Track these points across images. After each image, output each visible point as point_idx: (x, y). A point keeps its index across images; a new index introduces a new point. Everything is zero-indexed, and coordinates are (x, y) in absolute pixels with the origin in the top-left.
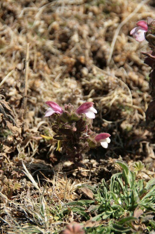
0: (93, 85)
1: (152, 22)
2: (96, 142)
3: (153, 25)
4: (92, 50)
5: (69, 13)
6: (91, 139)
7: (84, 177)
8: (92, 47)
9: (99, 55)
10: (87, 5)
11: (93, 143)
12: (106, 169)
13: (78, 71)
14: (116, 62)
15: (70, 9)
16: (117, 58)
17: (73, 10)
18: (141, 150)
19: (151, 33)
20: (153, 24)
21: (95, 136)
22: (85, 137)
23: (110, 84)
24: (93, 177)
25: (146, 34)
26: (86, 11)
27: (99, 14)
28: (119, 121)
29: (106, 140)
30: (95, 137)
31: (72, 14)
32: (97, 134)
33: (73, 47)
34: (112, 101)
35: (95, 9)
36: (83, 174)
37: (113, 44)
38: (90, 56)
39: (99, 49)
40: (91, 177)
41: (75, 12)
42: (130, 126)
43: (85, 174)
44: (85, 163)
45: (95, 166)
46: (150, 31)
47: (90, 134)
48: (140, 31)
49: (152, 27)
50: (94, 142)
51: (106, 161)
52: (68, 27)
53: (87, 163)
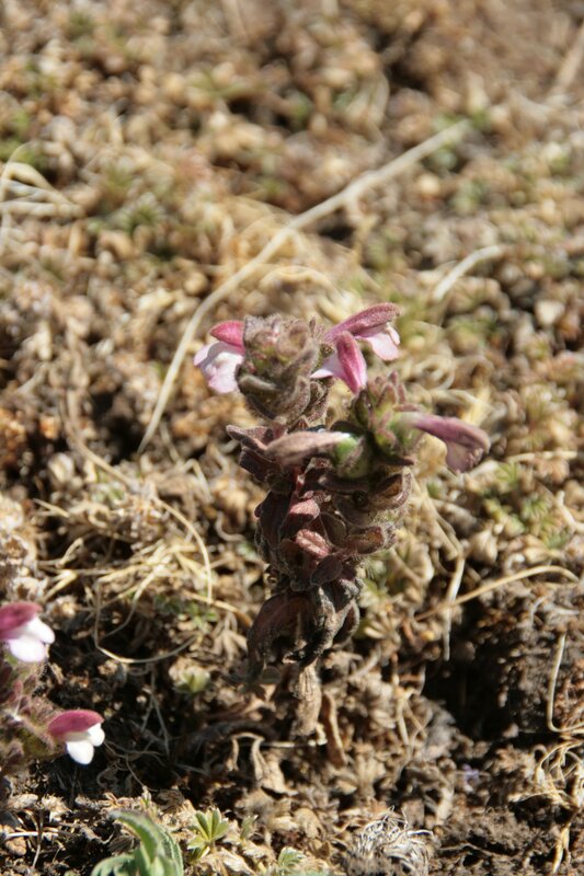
0: (79, 523)
1: (257, 335)
2: (51, 741)
3: (260, 343)
4: (96, 389)
5: (25, 251)
6: (37, 730)
7: (15, 856)
8: (94, 379)
9: (121, 407)
10: (93, 225)
11: (41, 744)
12: (90, 834)
13: (40, 464)
14: (179, 439)
15: (32, 240)
16: (182, 423)
17: (40, 242)
18: (231, 765)
19: (255, 374)
20: (260, 339)
21: (50, 718)
22: (10, 722)
23: (134, 526)
24: (49, 860)
25: (240, 372)
26: (91, 248)
27: (132, 258)
28: (162, 654)
29: (88, 734)
30: (49, 723)
31: (36, 255)
32: (59, 713)
33: (30, 375)
34: (144, 585)
35: (120, 241)
36: (12, 846)
37: (173, 371)
38: (83, 414)
39: (119, 389)
40: (41, 855)
41: (48, 250)
42: (201, 674)
43: (20, 847)
44: (23, 806)
45: (59, 819)
46: (251, 364)
47: (32, 712)
48: (224, 356)
49: (258, 352)
50: (44, 740)
51: (94, 805)
52: (15, 306)
53: (30, 807)
